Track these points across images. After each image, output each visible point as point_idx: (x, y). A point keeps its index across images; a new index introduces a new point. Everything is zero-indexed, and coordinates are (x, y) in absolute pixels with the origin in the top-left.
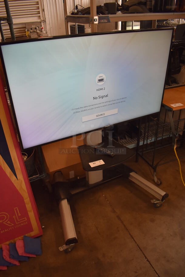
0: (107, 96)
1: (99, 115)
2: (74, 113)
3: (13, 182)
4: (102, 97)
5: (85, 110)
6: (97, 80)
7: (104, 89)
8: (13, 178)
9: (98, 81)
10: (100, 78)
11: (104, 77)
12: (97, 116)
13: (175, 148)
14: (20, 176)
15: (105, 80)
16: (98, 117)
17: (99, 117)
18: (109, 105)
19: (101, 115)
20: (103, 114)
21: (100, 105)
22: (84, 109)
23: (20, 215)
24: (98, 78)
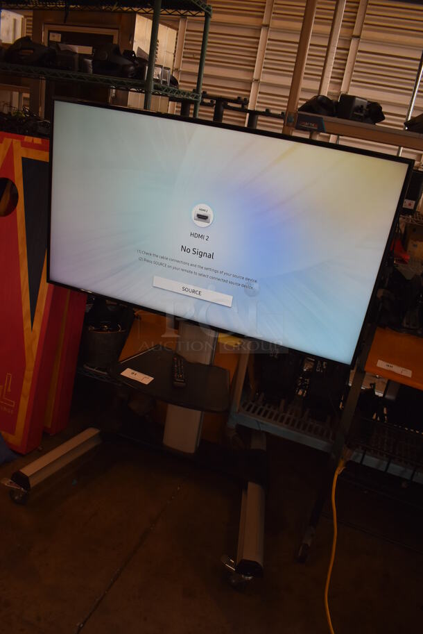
0: (211, 256)
1: (189, 290)
2: (140, 259)
3: (25, 329)
4: (201, 254)
5: (161, 264)
6: (194, 215)
7: (206, 238)
8: (27, 324)
9: (196, 218)
10: (202, 213)
11: (209, 212)
12: (184, 289)
13: (337, 473)
14: (37, 327)
15: (211, 218)
16: (185, 293)
17: (188, 293)
18: (213, 278)
19: (194, 291)
20: (198, 293)
21: (192, 269)
22: (160, 260)
23: (9, 390)
24: (196, 210)
